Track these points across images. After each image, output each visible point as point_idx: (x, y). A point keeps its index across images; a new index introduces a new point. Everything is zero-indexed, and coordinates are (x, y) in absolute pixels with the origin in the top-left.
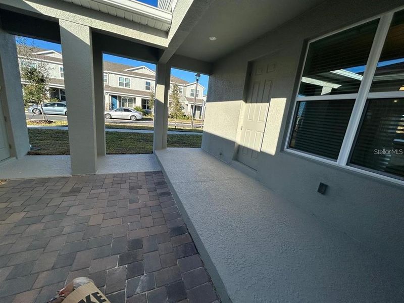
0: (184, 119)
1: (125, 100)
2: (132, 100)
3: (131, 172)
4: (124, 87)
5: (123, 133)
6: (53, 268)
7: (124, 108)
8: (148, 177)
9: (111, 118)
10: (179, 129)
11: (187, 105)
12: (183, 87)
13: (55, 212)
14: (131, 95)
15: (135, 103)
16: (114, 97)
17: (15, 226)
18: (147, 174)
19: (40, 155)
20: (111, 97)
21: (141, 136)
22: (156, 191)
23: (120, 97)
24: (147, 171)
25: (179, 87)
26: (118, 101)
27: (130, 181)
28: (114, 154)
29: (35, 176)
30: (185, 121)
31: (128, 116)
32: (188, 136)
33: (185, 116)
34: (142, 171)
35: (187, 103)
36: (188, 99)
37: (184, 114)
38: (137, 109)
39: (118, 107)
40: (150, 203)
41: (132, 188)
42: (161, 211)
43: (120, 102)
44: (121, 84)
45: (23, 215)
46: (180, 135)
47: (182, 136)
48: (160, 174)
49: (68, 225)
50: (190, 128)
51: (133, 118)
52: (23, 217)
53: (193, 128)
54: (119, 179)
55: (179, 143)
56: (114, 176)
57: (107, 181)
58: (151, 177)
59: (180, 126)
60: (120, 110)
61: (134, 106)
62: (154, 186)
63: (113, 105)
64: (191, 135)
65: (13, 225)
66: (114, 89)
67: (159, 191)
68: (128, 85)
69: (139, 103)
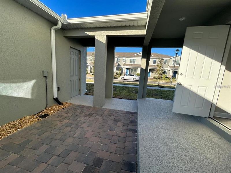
0: (167, 80)
1: (132, 70)
2: (136, 70)
3: (119, 110)
4: (133, 64)
5: (126, 87)
6: (59, 156)
7: (131, 74)
8: (128, 115)
9: (124, 79)
10: (160, 86)
11: (170, 71)
12: (167, 60)
13: (78, 124)
14: (135, 67)
15: (137, 71)
16: (127, 69)
17: (63, 126)
18: (128, 113)
19: (88, 95)
20: (126, 69)
21: (135, 89)
22: (128, 126)
23: (130, 69)
24: (128, 111)
25: (164, 60)
26: (129, 71)
27: (116, 115)
28: (116, 98)
29: (81, 104)
30: (167, 81)
31: (132, 78)
32: (166, 91)
33: (168, 78)
34: (126, 110)
35: (169, 69)
36: (171, 67)
37: (167, 77)
38: (137, 75)
39: (129, 74)
40: (120, 134)
41: (115, 120)
42: (125, 143)
43: (130, 71)
44: (131, 62)
45: (68, 121)
46: (159, 90)
47: (161, 91)
48: (136, 115)
49: (78, 133)
50: (169, 86)
51: (135, 79)
52: (67, 123)
53: (172, 86)
54: (111, 113)
55: (157, 95)
56: (110, 110)
57: (106, 113)
58: (129, 115)
59: (162, 84)
60: (129, 75)
61: (136, 73)
62: (128, 122)
63: (126, 73)
64: (168, 90)
65: (63, 125)
66: (128, 65)
67: (130, 127)
68: (134, 62)
69: (139, 71)
